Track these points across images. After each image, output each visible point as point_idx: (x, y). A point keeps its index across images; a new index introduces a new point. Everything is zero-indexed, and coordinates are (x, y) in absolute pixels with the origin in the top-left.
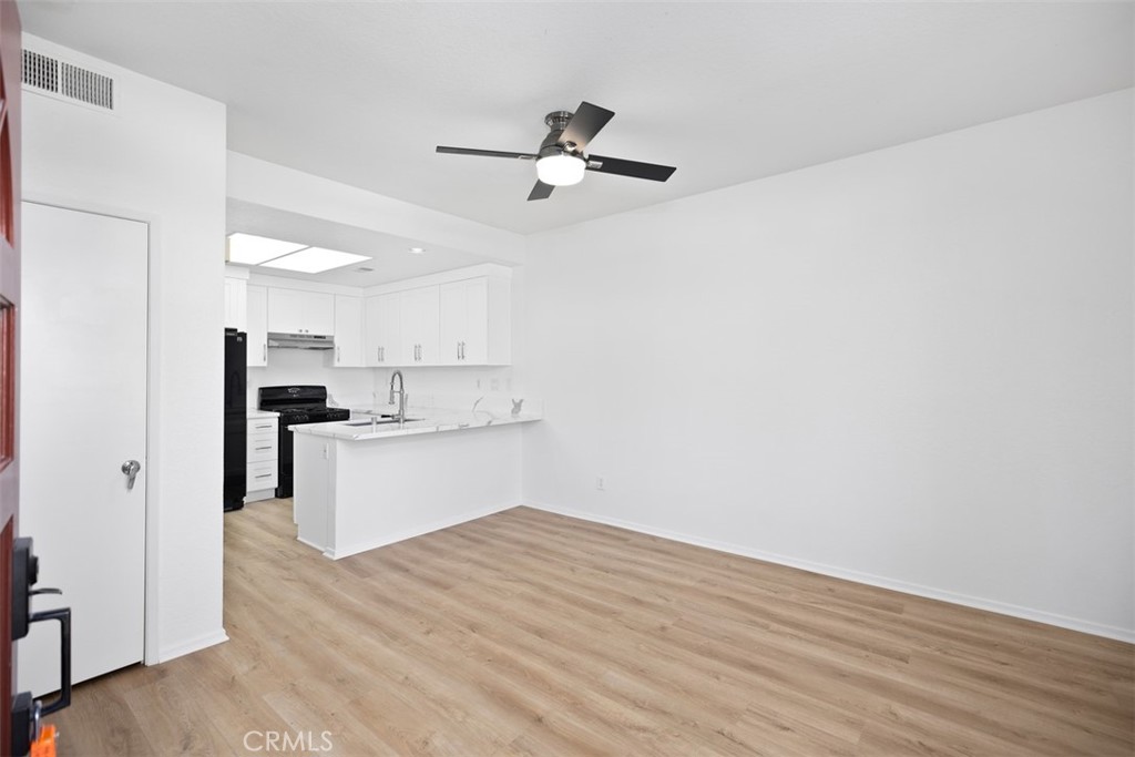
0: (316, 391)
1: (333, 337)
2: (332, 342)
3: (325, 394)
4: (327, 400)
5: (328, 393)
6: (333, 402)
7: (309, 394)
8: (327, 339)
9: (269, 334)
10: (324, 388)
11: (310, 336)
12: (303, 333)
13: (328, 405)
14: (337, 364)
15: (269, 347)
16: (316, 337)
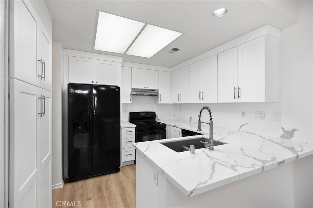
0: (152, 114)
1: (158, 90)
2: (158, 92)
3: (155, 115)
4: (156, 118)
5: (156, 115)
6: (158, 119)
7: (149, 115)
8: (156, 91)
9: (132, 89)
10: (155, 112)
11: (148, 90)
12: (146, 88)
13: (156, 120)
14: (160, 102)
15: (132, 95)
16: (151, 90)
